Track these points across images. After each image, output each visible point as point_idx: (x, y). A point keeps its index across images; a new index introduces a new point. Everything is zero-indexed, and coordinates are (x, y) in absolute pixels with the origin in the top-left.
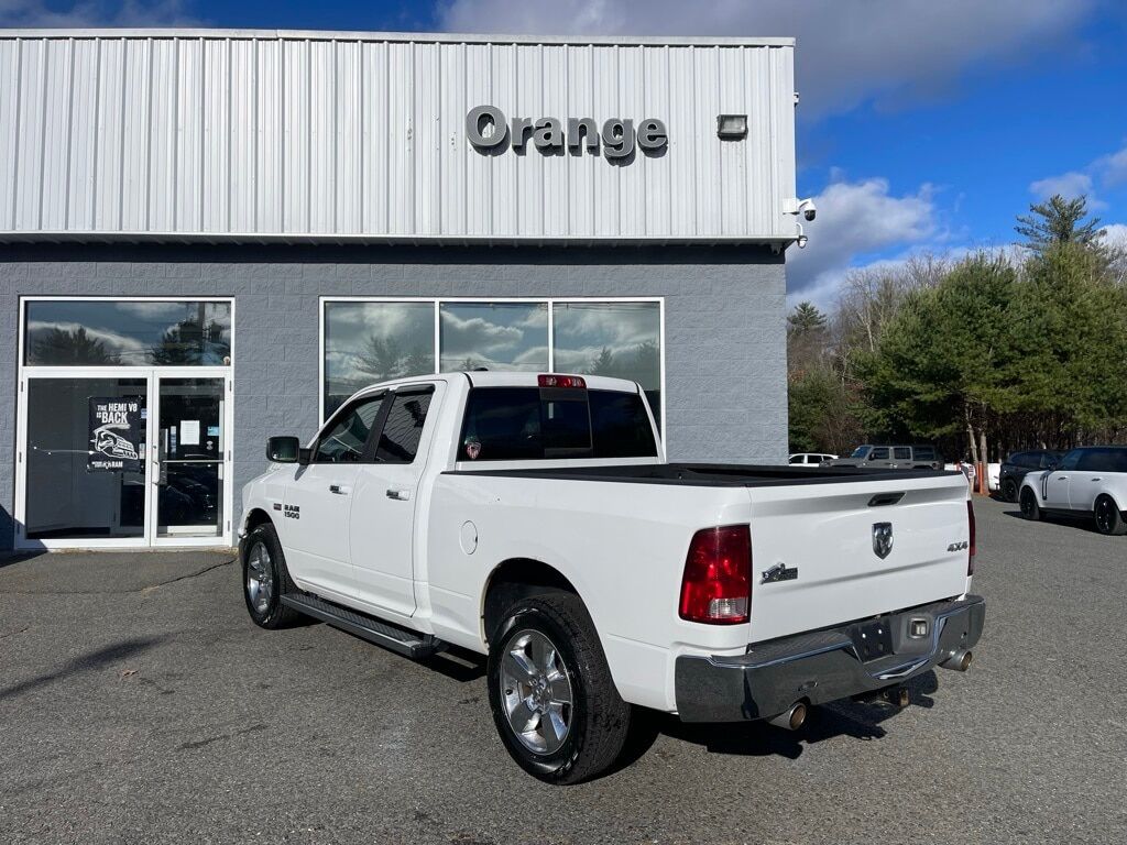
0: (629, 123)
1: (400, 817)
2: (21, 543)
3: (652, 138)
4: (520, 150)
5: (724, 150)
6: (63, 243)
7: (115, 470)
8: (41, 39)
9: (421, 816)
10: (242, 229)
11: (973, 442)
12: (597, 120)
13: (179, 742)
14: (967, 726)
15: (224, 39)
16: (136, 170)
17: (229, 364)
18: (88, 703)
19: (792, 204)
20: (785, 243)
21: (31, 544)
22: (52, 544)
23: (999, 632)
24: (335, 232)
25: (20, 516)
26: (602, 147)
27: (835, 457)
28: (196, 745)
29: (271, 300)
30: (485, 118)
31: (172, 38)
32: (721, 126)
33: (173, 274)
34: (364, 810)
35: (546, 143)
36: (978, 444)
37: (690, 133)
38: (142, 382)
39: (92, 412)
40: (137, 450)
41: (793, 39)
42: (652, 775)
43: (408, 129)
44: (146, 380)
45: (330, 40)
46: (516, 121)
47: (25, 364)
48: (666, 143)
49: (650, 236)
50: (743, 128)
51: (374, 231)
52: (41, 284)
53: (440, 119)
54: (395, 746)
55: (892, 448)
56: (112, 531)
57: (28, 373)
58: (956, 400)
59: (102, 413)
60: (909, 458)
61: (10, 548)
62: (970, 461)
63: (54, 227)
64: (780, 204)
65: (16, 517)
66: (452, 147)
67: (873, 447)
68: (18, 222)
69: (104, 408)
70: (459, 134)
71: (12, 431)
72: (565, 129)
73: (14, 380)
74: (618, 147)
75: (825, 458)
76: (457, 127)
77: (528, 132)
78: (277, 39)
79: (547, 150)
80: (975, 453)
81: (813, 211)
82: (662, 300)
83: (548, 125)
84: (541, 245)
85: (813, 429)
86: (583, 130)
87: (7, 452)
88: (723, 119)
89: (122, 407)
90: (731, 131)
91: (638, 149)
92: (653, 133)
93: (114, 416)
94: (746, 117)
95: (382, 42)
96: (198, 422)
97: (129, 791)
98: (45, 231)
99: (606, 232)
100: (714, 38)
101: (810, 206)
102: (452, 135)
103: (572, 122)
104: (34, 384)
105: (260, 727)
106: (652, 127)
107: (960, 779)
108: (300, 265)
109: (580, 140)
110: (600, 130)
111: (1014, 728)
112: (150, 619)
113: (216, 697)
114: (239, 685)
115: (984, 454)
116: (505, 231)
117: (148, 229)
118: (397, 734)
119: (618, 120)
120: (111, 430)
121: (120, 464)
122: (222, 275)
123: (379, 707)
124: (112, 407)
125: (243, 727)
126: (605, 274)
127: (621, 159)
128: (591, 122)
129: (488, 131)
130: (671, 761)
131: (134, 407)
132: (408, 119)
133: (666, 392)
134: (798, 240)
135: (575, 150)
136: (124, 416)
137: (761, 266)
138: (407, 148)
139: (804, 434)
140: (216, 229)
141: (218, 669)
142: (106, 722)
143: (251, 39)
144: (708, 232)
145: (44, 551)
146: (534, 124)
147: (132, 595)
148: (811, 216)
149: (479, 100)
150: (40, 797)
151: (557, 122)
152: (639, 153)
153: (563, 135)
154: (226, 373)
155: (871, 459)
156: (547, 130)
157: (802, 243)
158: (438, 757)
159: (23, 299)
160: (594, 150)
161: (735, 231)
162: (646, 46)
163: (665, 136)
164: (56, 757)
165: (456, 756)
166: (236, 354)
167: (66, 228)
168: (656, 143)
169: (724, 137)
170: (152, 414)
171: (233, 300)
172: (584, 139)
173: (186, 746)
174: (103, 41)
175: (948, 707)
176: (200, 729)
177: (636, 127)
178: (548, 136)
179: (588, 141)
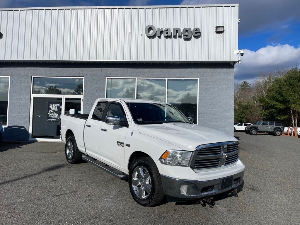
0: (190, 29)
1: (106, 221)
2: (30, 139)
3: (196, 33)
4: (160, 37)
5: (217, 36)
6: (36, 63)
7: (54, 121)
8: (37, 10)
9: (111, 221)
10: (86, 59)
11: (293, 121)
12: (181, 29)
13: (53, 194)
14: (279, 206)
15: (83, 9)
16: (60, 44)
17: (82, 94)
18: (34, 182)
19: (237, 51)
20: (235, 62)
21: (33, 139)
22: (39, 140)
23: (293, 177)
24: (110, 60)
25: (30, 132)
26: (182, 36)
27: (252, 124)
28: (57, 196)
29: (93, 78)
30: (150, 29)
31: (70, 9)
32: (216, 29)
33: (69, 71)
34: (96, 218)
35: (167, 35)
36: (295, 122)
37: (208, 32)
38: (61, 99)
39: (49, 106)
40: (59, 116)
41: (238, 4)
42: (180, 214)
43: (129, 32)
44: (62, 98)
45: (110, 9)
46: (159, 29)
47: (33, 94)
48: (201, 34)
49: (195, 60)
50: (223, 30)
51: (120, 59)
52: (37, 73)
53: (138, 29)
54: (109, 200)
55: (268, 122)
56: (54, 137)
57: (33, 96)
58: (288, 109)
59: (51, 106)
60: (274, 125)
61: (28, 140)
62: (292, 127)
63: (40, 58)
64: (233, 51)
65: (29, 132)
66: (141, 37)
67: (263, 122)
68: (31, 57)
69: (51, 105)
70: (143, 33)
71: (29, 110)
72: (172, 31)
73: (30, 97)
74: (187, 36)
75: (249, 124)
76: (142, 31)
77: (162, 32)
78: (96, 9)
79: (167, 37)
80: (294, 124)
81: (243, 53)
82: (198, 78)
83: (167, 30)
84: (165, 63)
85: (246, 116)
86: (177, 31)
87: (28, 116)
88: (217, 27)
89: (56, 105)
90: (219, 30)
91: (192, 36)
92: (197, 32)
93: (54, 107)
94: (224, 27)
95: (123, 9)
96: (74, 109)
97: (36, 207)
98: (38, 59)
99: (183, 59)
100: (215, 5)
101: (242, 52)
102: (141, 33)
103: (174, 29)
104: (35, 99)
105: (75, 192)
106: (197, 30)
107: (274, 223)
108: (101, 68)
109: (176, 34)
110: (182, 31)
111: (294, 207)
112: (56, 160)
113: (67, 182)
114: (73, 179)
115: (296, 125)
116: (155, 59)
117: (63, 59)
118: (111, 196)
119: (187, 28)
120: (53, 111)
121: (55, 120)
122: (81, 71)
123: (108, 188)
124: (53, 105)
125: (71, 191)
126: (182, 71)
127: (188, 39)
128: (179, 29)
129: (151, 32)
130: (186, 210)
131: (59, 105)
132: (130, 29)
133: (199, 104)
134: (239, 62)
135: (175, 37)
136: (56, 107)
137: (227, 69)
138: (129, 37)
139: (243, 118)
140: (80, 59)
141: (69, 175)
142: (37, 188)
143: (90, 9)
144: (212, 59)
145: (36, 141)
146: (163, 30)
147: (54, 153)
148: (242, 55)
149: (148, 24)
150: (13, 207)
151: (170, 29)
152: (193, 37)
153: (171, 33)
154: (81, 97)
155: (262, 125)
156: (167, 32)
157: (240, 62)
158: (120, 204)
159: (32, 77)
160: (180, 37)
161: (219, 59)
162: (195, 7)
163: (200, 33)
164: (21, 196)
165: (125, 204)
166: (84, 92)
167: (43, 59)
168: (197, 34)
169: (217, 32)
170: (63, 107)
171: (84, 78)
172: (177, 34)
173: (55, 196)
174: (53, 10)
175: (274, 200)
176: (60, 191)
177: (192, 30)
178: (167, 33)
179: (178, 34)
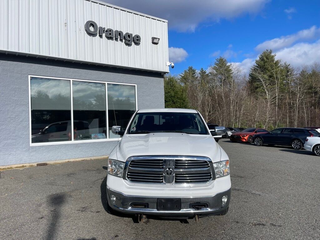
3: (137, 40)
4: (101, 36)
5: (153, 47)
24: (40, 54)
30: (90, 25)
32: (152, 40)
35: (110, 36)
37: (146, 41)
41: (167, 21)
43: (65, 23)
46: (101, 28)
48: (140, 42)
49: (136, 67)
50: (157, 41)
51: (54, 55)
53: (75, 22)
64: (166, 63)
66: (79, 32)
72: (114, 32)
74: (129, 41)
77: (104, 31)
81: (174, 66)
82: (136, 85)
83: (110, 31)
86: (119, 34)
94: (159, 39)
99: (125, 64)
102: (80, 27)
103: (117, 31)
106: (137, 37)
116: (97, 60)
119: (129, 33)
126: (121, 76)
127: (128, 44)
129: (91, 29)
132: (65, 19)
135: (116, 39)
137: (159, 78)
138: (65, 29)
146: (106, 29)
152: (133, 43)
161: (156, 69)
162: (134, 14)
163: (140, 40)
169: (154, 43)
178: (110, 34)
